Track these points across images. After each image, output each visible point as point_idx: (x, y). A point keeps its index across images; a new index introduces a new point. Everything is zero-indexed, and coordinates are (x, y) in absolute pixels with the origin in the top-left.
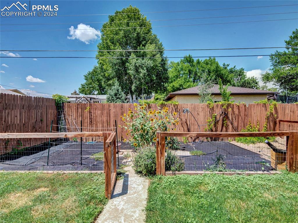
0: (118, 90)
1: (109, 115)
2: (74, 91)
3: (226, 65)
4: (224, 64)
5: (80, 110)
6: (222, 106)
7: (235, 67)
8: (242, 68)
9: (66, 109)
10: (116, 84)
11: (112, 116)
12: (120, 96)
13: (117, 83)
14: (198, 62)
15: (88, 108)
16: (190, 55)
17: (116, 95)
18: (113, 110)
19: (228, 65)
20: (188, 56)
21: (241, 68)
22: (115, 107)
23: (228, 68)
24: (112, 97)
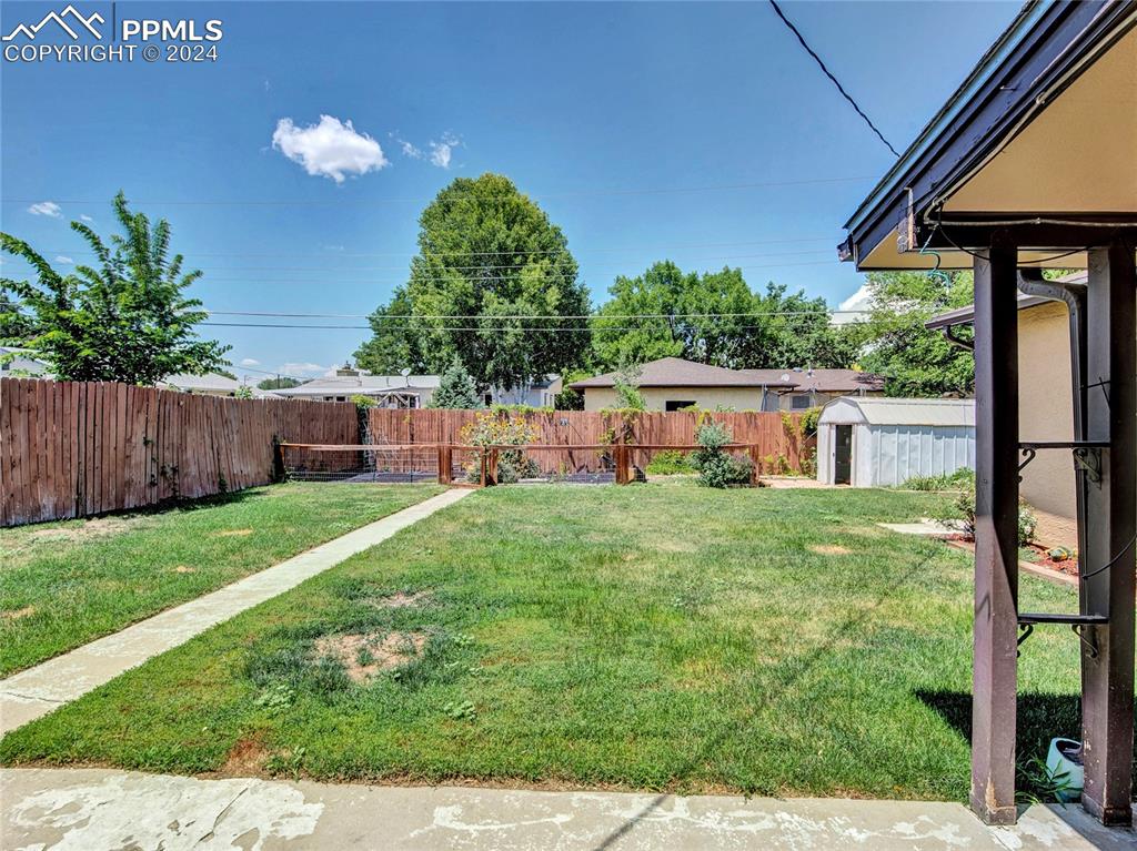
0: (459, 377)
1: (441, 427)
2: (344, 365)
3: (777, 287)
4: (771, 284)
5: (394, 421)
6: (624, 414)
7: (801, 294)
8: (820, 299)
9: (372, 419)
10: (455, 362)
11: (446, 431)
12: (464, 390)
13: (457, 360)
14: (693, 281)
15: (408, 417)
16: (667, 262)
17: (455, 386)
18: (447, 421)
19: (783, 289)
20: (664, 263)
21: (817, 297)
22: (452, 416)
23: (785, 296)
24: (447, 392)
